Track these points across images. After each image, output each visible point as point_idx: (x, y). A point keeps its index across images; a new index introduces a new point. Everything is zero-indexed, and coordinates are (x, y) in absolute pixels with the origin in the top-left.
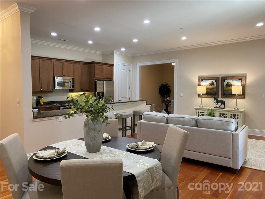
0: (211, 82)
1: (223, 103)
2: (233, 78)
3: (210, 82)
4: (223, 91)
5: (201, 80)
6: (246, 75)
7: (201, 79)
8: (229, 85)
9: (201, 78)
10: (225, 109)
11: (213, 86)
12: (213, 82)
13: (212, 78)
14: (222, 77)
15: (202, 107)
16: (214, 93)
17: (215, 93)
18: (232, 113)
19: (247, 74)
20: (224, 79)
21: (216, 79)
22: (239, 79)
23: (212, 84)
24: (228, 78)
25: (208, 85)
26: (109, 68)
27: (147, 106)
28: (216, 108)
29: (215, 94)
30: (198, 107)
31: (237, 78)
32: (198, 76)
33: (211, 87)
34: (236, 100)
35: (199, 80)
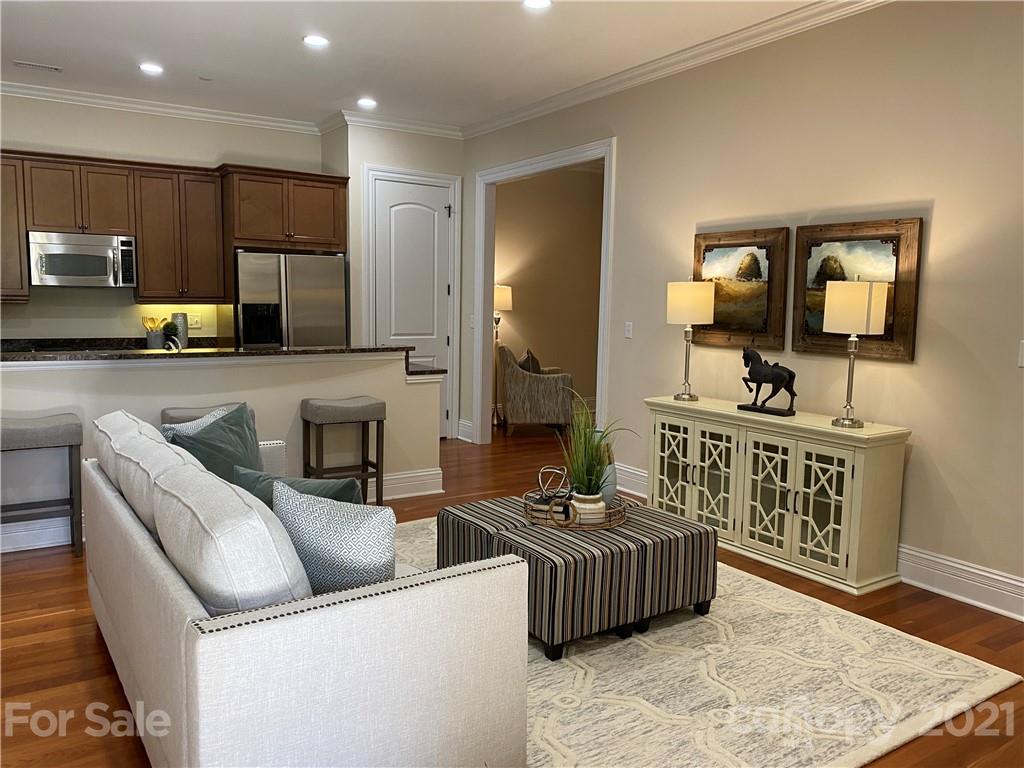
0: (747, 260)
2: (854, 231)
4: (800, 311)
5: (706, 246)
6: (928, 208)
7: (709, 243)
11: (754, 284)
12: (755, 260)
13: (755, 233)
14: (800, 229)
16: (760, 321)
17: (765, 322)
18: (816, 449)
19: (932, 202)
20: (813, 235)
21: (773, 240)
22: (885, 239)
23: (751, 271)
24: (830, 235)
25: (733, 276)
26: (323, 194)
27: (409, 378)
28: (751, 407)
30: (669, 400)
31: (873, 232)
32: (698, 229)
33: (745, 287)
35: (697, 247)
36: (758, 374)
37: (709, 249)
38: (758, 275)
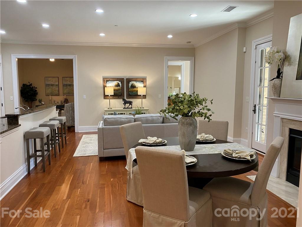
0: (117, 83)
1: (130, 103)
2: (136, 80)
3: (115, 83)
8: (133, 87)
9: (106, 79)
10: (133, 109)
11: (119, 87)
13: (118, 79)
14: (127, 79)
15: (111, 108)
19: (146, 76)
20: (129, 80)
21: (121, 80)
22: (142, 81)
23: (118, 85)
24: (132, 80)
25: (114, 86)
28: (125, 108)
29: (121, 95)
30: (107, 109)
31: (139, 80)
32: (103, 77)
33: (117, 88)
34: (141, 100)
35: (104, 81)
36: (125, 102)
37: (107, 81)
38: (119, 86)
